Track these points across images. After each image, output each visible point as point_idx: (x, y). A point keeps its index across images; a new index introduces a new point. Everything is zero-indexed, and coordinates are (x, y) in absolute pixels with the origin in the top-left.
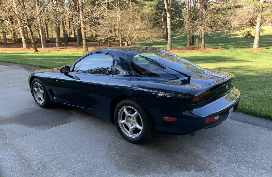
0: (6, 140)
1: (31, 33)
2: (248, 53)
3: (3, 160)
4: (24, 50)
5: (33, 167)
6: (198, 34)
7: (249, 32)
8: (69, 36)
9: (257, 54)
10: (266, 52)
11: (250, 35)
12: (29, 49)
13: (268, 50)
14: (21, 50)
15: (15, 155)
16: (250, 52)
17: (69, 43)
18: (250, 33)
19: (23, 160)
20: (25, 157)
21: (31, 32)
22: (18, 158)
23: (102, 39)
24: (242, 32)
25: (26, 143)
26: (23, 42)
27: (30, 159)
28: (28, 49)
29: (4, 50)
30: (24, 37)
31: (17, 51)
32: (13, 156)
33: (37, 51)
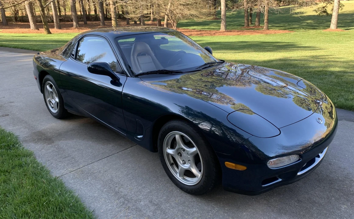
0: (78, 165)
1: (42, 9)
2: (326, 36)
3: (92, 199)
4: (32, 32)
5: (145, 212)
6: (261, 10)
7: (324, 7)
8: (88, 14)
9: (338, 36)
10: (349, 34)
11: (325, 12)
12: (39, 30)
13: (349, 30)
14: (28, 32)
15: (106, 191)
16: (328, 34)
17: (88, 22)
18: (326, 9)
19: (122, 200)
20: (123, 194)
21: (41, 7)
22: (112, 196)
23: (135, 17)
24: (315, 7)
25: (111, 170)
26: (30, 21)
27: (132, 198)
28: (37, 30)
29: (5, 31)
30: (31, 14)
31: (23, 33)
32: (102, 191)
33: (49, 33)
